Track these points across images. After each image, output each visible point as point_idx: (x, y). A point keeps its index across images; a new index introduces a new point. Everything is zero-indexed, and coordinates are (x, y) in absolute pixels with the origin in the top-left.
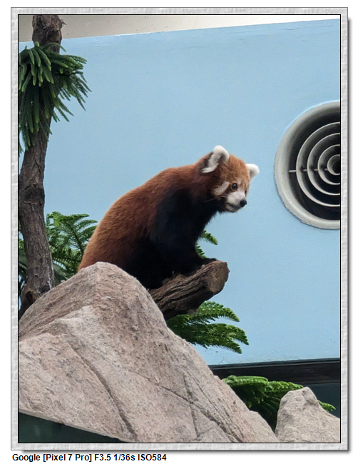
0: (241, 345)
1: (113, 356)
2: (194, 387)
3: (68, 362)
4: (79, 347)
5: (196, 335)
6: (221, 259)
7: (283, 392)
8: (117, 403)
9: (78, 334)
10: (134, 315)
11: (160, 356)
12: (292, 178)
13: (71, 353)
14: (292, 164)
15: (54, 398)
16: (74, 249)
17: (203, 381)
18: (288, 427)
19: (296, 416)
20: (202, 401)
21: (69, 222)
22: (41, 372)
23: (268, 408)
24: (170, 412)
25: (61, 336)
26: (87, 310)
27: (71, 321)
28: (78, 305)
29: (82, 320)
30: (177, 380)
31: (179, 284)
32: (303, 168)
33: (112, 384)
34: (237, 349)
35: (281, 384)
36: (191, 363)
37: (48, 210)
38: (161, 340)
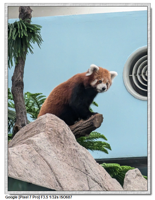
0: (108, 150)
1: (53, 154)
2: (88, 168)
3: (34, 156)
4: (38, 150)
5: (88, 146)
6: (100, 113)
7: (126, 171)
8: (55, 174)
9: (38, 144)
10: (62, 137)
11: (73, 155)
12: (131, 78)
13: (35, 153)
14: (131, 72)
15: (28, 172)
16: (36, 108)
17: (92, 165)
18: (128, 185)
19: (132, 181)
20: (92, 174)
21: (34, 96)
22: (22, 161)
23: (120, 178)
24: (77, 179)
25: (31, 145)
26: (42, 134)
27: (35, 139)
28: (38, 132)
29: (40, 139)
30: (81, 165)
31: (81, 124)
32: (135, 74)
33: (53, 166)
34: (106, 152)
35: (126, 167)
36: (87, 157)
37: (25, 91)
38: (74, 147)
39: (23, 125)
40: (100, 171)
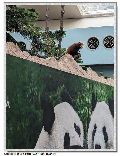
0: (82, 63)
1: (69, 64)
2: (78, 67)
4: (65, 63)
5: (78, 62)
6: (80, 53)
7: (87, 68)
8: (69, 69)
9: (65, 61)
10: (71, 59)
11: (74, 64)
13: (64, 63)
15: (62, 68)
16: (64, 52)
18: (88, 72)
19: (89, 71)
21: (64, 49)
22: (61, 65)
23: (86, 70)
24: (75, 70)
27: (64, 60)
28: (65, 58)
29: (65, 60)
30: (76, 67)
31: (76, 56)
32: (89, 44)
33: (69, 67)
36: (77, 65)
37: (61, 48)
38: (74, 62)
39: (61, 57)
40: (80, 68)
